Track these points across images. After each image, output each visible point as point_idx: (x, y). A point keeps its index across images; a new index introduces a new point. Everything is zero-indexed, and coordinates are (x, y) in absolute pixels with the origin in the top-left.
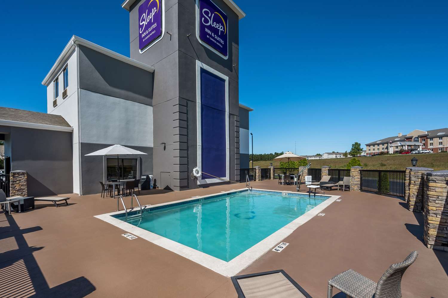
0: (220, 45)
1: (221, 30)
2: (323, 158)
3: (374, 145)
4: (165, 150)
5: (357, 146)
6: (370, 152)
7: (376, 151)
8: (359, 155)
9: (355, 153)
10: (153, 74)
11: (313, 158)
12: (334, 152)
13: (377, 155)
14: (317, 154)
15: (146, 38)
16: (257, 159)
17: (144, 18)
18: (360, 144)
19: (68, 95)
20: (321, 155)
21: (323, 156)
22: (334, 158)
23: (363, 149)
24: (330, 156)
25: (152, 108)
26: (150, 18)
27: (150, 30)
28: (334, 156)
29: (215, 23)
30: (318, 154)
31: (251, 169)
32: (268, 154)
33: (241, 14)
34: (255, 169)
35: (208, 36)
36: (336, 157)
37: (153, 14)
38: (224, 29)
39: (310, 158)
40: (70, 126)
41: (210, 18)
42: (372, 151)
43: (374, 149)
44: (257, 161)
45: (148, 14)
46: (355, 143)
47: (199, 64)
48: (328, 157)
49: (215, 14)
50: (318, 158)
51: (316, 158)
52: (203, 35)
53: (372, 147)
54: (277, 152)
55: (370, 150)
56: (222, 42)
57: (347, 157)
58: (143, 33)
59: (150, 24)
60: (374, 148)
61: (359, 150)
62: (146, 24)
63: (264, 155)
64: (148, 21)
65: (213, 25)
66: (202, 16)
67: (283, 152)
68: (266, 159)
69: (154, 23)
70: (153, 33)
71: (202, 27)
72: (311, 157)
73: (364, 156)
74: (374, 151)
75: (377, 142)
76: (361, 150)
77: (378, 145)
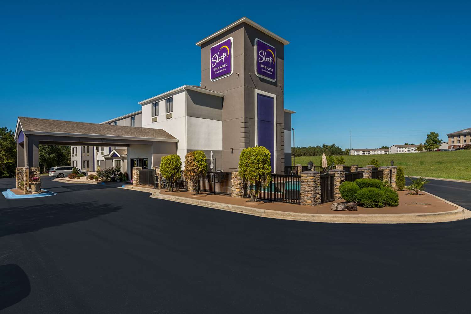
0: (270, 73)
1: (271, 61)
2: (390, 152)
3: (459, 136)
4: (232, 153)
5: (433, 137)
6: (453, 144)
7: (462, 144)
8: (436, 149)
9: (431, 146)
10: (223, 98)
11: (376, 153)
12: (406, 144)
13: (462, 148)
14: (383, 147)
15: (218, 72)
16: (299, 153)
17: (216, 58)
18: (437, 135)
19: (172, 117)
20: (388, 148)
21: (390, 149)
22: (406, 152)
23: (442, 140)
24: (400, 150)
25: (222, 122)
26: (221, 59)
27: (221, 67)
28: (405, 150)
29: (267, 58)
30: (385, 147)
31: (293, 166)
32: (314, 147)
33: (286, 42)
34: (297, 166)
35: (262, 70)
36: (409, 151)
37: (224, 57)
38: (273, 60)
39: (373, 152)
40: (176, 139)
41: (264, 56)
42: (456, 144)
43: (459, 141)
44: (299, 156)
45: (220, 56)
46: (431, 133)
47: (256, 91)
48: (397, 151)
49: (267, 51)
50: (383, 153)
51: (380, 153)
52: (260, 70)
53: (456, 139)
54: (327, 144)
55: (453, 142)
56: (272, 70)
57: (422, 152)
58: (215, 68)
59: (220, 63)
60: (459, 139)
61: (436, 143)
62: (218, 62)
63: (308, 147)
64: (219, 60)
65: (266, 60)
66: (258, 56)
67: (335, 144)
68: (311, 153)
69: (224, 63)
70: (224, 70)
71: (259, 64)
72: (373, 150)
73: (446, 150)
74: (459, 144)
75: (463, 132)
76: (440, 142)
77: (465, 135)
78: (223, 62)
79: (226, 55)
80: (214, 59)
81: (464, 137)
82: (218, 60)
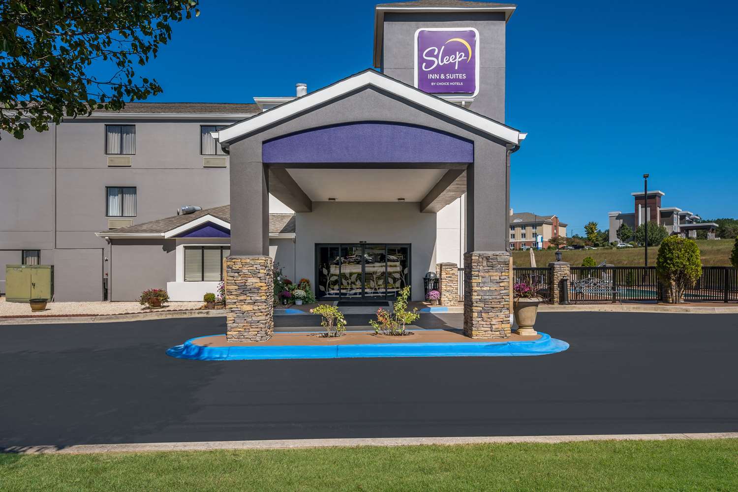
15: (441, 84)
17: (435, 54)
62: (440, 64)
78: (456, 68)
79: (463, 58)
80: (430, 54)
81: (522, 229)
82: (442, 61)
